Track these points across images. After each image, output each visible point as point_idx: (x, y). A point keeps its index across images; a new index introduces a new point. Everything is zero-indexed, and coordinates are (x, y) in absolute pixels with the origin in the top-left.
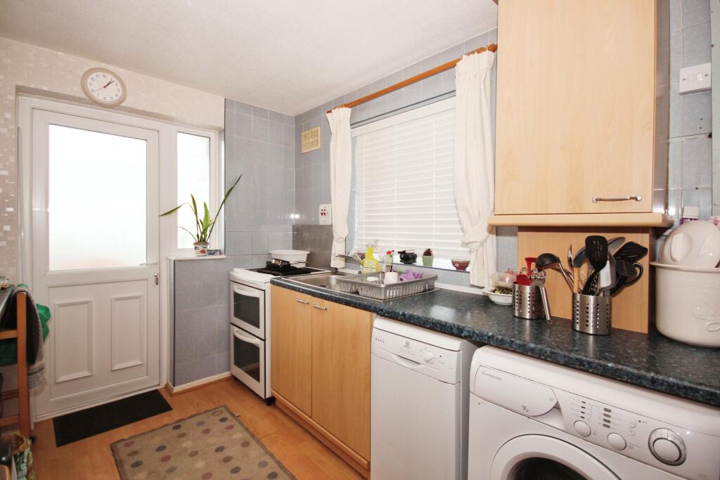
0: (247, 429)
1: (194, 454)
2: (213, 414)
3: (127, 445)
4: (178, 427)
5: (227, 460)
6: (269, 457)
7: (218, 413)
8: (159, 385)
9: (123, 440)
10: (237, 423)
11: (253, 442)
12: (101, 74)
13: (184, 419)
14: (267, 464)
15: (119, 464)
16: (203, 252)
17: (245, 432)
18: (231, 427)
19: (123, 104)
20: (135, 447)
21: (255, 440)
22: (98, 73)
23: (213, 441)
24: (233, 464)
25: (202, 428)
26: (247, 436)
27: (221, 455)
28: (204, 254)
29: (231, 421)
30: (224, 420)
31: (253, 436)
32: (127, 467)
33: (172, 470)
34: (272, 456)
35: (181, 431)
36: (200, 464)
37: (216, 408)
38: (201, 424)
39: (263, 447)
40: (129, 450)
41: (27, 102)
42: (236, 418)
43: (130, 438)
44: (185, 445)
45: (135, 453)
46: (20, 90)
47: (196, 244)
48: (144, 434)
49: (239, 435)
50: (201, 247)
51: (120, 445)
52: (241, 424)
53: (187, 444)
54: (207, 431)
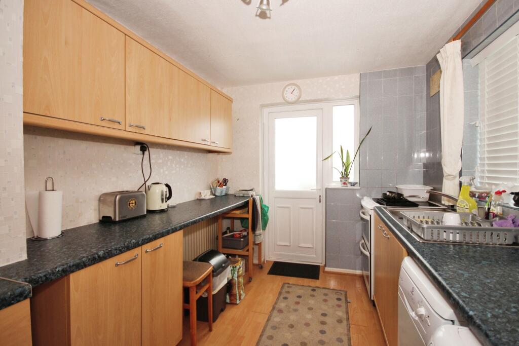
0: (347, 313)
1: (310, 309)
2: (336, 293)
3: (288, 287)
4: (314, 290)
5: (323, 323)
6: (347, 338)
7: (339, 294)
8: (321, 263)
9: (288, 283)
10: (345, 306)
11: (345, 322)
12: (290, 87)
13: (320, 288)
14: (343, 341)
15: (280, 293)
16: (344, 183)
17: (345, 314)
18: (339, 306)
19: (300, 99)
20: (290, 290)
21: (347, 322)
22: (289, 87)
23: (325, 308)
24: (325, 328)
25: (324, 297)
26: (345, 316)
27: (323, 319)
28: (345, 185)
29: (343, 303)
30: (339, 299)
31: (348, 319)
32: (281, 297)
33: (296, 310)
34: (349, 339)
35: (314, 293)
36: (309, 316)
37: (340, 290)
38: (326, 295)
39: (349, 330)
40: (287, 289)
41: (266, 111)
42: (347, 302)
43: (292, 284)
44: (310, 302)
45: (288, 292)
46: (263, 106)
47: (341, 178)
48: (298, 285)
49: (340, 313)
50: (343, 181)
51: (286, 285)
52: (347, 308)
53: (312, 302)
54: (325, 301)
